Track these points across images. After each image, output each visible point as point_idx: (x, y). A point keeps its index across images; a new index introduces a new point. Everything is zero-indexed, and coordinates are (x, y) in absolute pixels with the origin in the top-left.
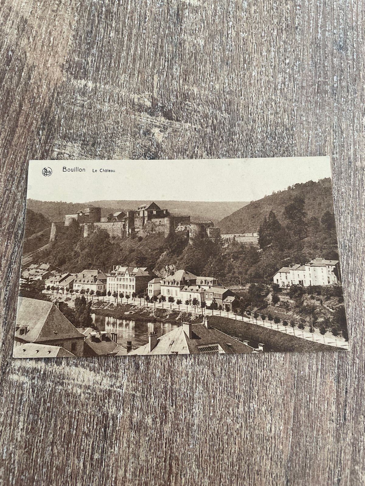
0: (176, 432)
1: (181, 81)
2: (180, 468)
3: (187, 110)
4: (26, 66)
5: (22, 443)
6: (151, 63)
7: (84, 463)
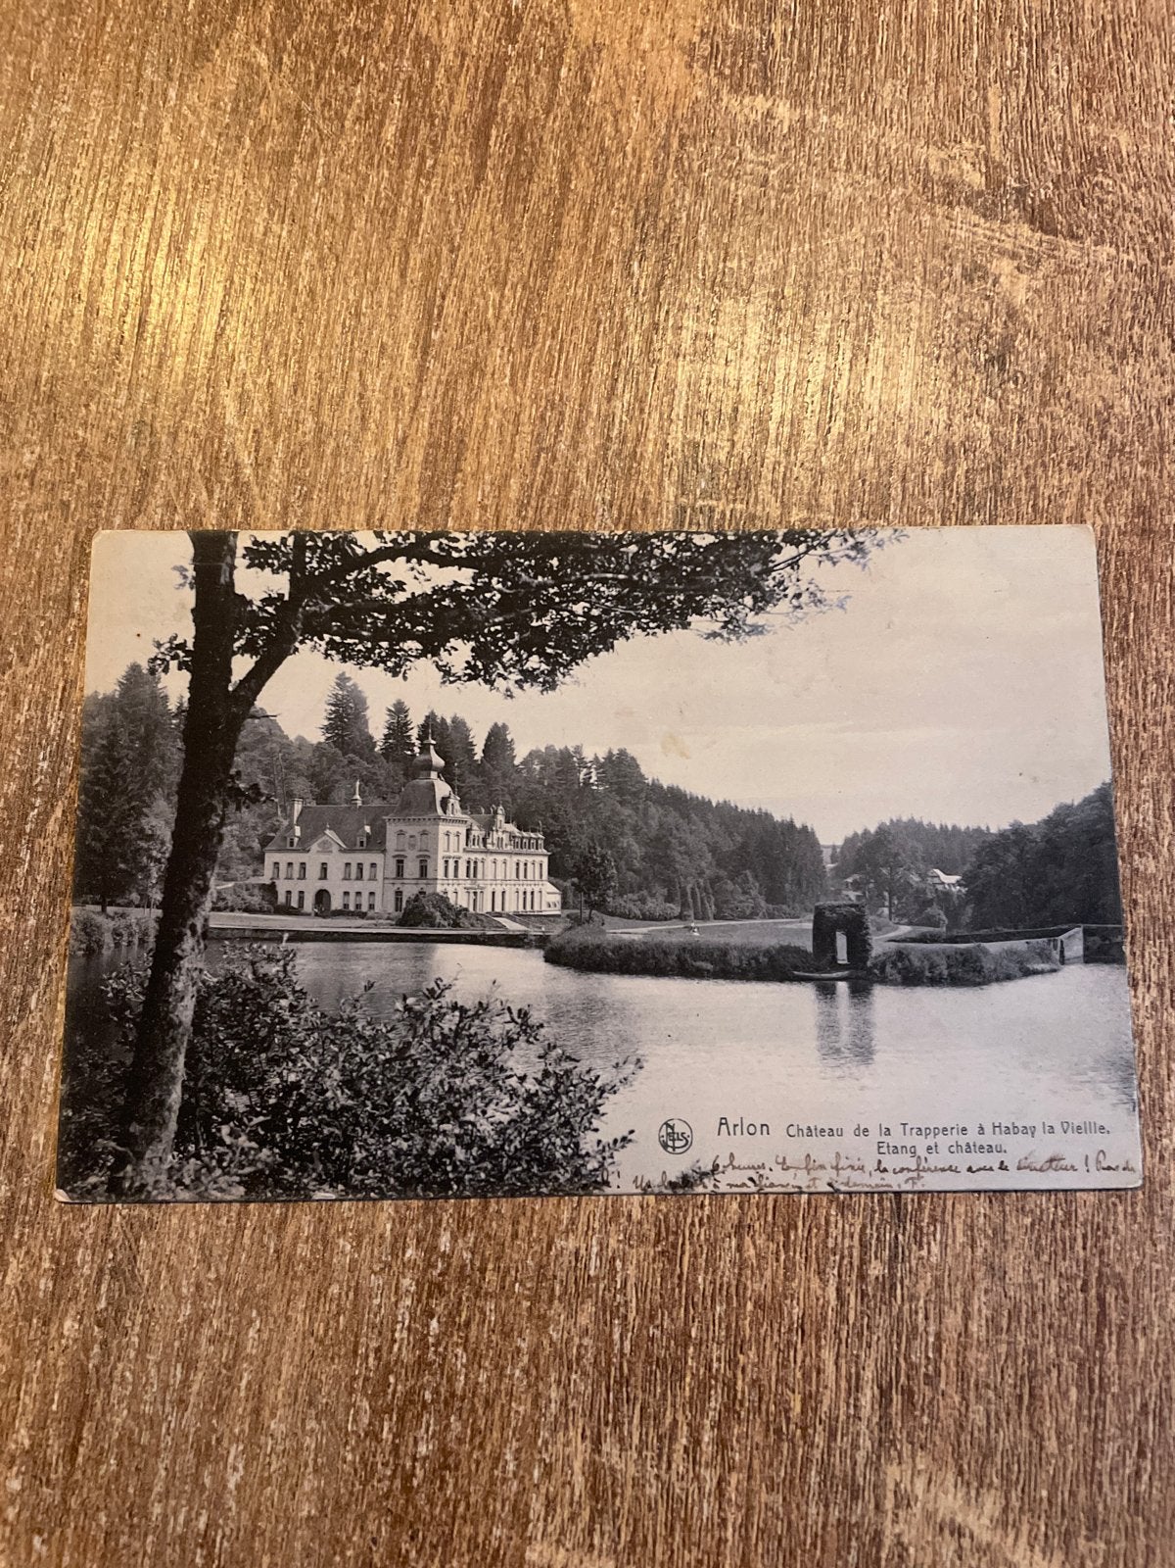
0: (1115, 1205)
1: (1076, 110)
2: (1131, 1310)
3: (1101, 202)
4: (570, 44)
5: (646, 1226)
6: (975, 47)
7: (838, 1290)
